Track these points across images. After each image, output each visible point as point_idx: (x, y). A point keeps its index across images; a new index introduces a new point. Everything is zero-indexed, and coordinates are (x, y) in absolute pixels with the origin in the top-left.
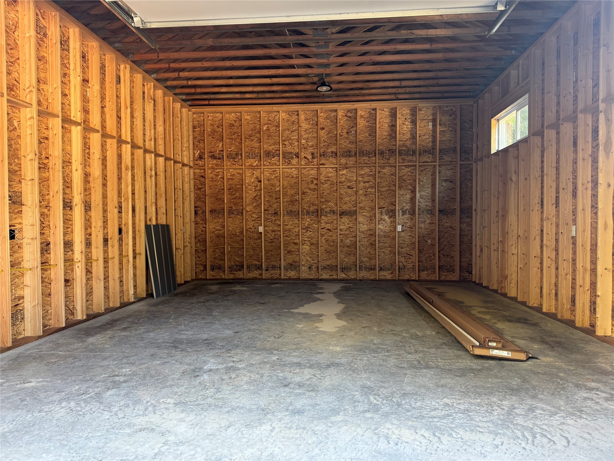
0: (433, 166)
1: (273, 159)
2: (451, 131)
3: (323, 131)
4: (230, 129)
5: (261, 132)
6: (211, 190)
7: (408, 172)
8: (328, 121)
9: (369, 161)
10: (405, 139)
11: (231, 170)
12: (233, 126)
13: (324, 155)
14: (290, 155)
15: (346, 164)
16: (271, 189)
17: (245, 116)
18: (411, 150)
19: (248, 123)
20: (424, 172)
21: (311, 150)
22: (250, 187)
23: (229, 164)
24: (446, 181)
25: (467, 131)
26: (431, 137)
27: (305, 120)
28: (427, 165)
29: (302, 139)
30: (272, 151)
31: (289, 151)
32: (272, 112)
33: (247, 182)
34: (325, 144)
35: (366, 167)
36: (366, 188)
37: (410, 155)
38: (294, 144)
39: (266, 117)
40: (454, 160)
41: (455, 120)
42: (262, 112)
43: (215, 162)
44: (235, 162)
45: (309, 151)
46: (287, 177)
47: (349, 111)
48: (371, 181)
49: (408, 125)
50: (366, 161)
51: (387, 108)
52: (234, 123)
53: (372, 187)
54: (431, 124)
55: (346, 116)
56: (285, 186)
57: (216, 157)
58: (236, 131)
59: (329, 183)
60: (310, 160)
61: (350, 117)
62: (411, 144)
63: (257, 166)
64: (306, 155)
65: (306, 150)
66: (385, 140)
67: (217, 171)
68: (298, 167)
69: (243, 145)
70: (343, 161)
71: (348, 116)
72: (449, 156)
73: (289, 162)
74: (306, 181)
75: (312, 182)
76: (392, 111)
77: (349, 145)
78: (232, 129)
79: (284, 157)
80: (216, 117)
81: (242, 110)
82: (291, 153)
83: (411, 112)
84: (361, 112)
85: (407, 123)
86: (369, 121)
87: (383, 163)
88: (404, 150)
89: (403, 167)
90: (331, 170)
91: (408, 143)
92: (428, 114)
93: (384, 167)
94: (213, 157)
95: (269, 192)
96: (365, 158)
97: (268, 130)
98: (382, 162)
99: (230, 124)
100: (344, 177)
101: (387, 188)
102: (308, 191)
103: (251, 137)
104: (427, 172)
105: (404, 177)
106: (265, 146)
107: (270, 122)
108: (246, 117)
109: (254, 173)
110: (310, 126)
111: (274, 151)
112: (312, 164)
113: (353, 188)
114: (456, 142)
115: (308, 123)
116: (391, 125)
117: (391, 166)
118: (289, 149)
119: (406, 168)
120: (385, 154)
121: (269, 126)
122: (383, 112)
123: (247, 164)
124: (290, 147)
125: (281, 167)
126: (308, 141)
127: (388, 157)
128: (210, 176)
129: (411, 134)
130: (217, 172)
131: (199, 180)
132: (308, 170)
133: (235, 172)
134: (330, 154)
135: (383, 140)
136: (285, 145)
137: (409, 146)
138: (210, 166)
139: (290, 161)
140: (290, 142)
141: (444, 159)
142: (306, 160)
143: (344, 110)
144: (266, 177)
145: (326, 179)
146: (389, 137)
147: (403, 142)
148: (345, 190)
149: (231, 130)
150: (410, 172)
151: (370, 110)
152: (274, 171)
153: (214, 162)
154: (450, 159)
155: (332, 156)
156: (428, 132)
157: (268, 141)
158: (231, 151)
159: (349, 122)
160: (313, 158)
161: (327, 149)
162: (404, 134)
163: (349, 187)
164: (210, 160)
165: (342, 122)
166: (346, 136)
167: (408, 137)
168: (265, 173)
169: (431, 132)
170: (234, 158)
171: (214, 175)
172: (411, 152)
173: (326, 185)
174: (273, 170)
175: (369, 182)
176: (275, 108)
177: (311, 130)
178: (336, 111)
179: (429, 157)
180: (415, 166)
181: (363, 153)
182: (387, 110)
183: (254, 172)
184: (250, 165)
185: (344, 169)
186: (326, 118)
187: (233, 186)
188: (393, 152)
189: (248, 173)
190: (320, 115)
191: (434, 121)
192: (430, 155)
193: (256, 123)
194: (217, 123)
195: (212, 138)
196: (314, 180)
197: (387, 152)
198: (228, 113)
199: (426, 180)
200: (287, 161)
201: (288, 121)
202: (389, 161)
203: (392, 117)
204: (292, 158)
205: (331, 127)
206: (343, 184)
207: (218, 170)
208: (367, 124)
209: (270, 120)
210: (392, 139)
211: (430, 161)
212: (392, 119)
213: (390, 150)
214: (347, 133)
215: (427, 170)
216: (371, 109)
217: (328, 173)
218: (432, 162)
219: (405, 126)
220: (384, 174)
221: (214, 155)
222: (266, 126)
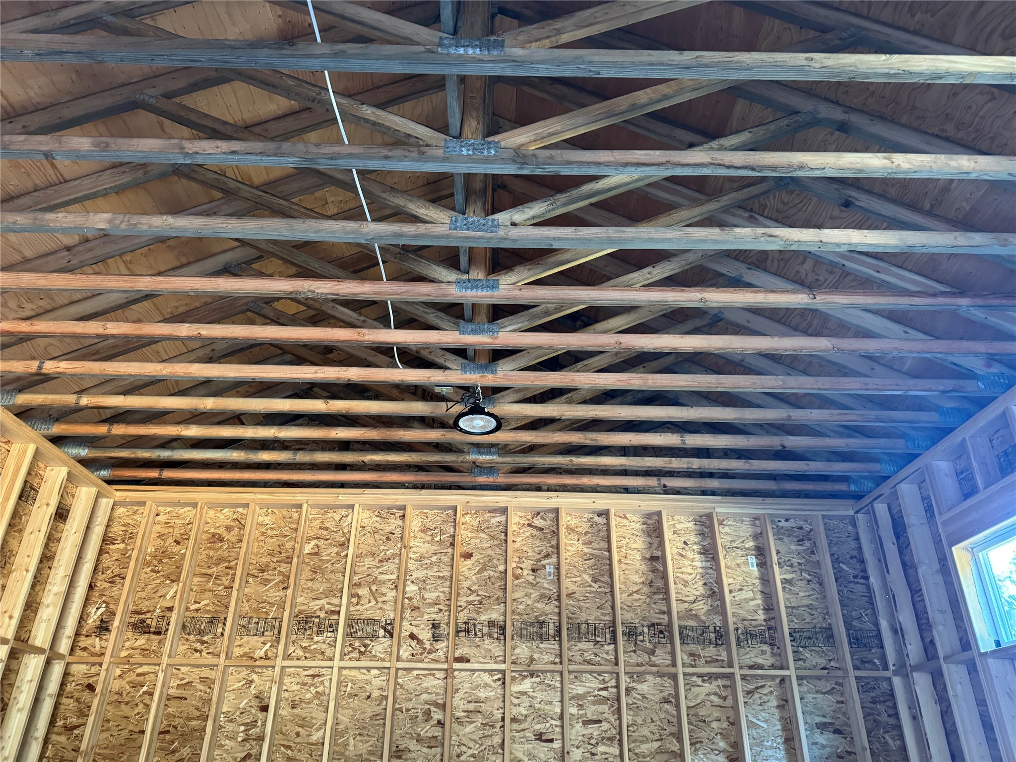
0: (778, 681)
1: (316, 639)
2: (809, 581)
3: (469, 562)
4: (210, 548)
5: (295, 560)
6: (106, 735)
7: (708, 695)
8: (483, 535)
9: (596, 655)
10: (692, 598)
11: (184, 669)
12: (221, 540)
13: (467, 631)
14: (369, 629)
15: (532, 660)
16: (298, 734)
17: (260, 515)
18: (711, 628)
19: (263, 534)
20: (757, 696)
21: (431, 614)
22: (230, 727)
23: (182, 648)
24: (822, 727)
25: (851, 585)
26: (759, 596)
27: (423, 531)
28: (762, 677)
29: (409, 583)
30: (318, 613)
31: (368, 614)
32: (334, 507)
33: (225, 709)
34: (472, 598)
35: (590, 673)
36: (593, 741)
37: (710, 643)
38: (384, 595)
39: (315, 519)
40: (832, 664)
41: (813, 553)
42: (305, 506)
43: (142, 641)
44: (203, 642)
45: (426, 617)
46: (351, 695)
47: (538, 514)
48: (606, 720)
49: (693, 560)
50: (588, 656)
51: (634, 512)
52: (225, 534)
53: (611, 739)
54: (753, 560)
55: (529, 525)
56: (341, 727)
57: (149, 626)
58: (226, 554)
59: (479, 720)
60: (428, 646)
61: (541, 529)
62: (708, 613)
63: (267, 658)
64: (415, 631)
65: (415, 613)
66: (636, 596)
67: (139, 670)
68: (387, 665)
69: (235, 593)
70: (523, 650)
71: (535, 527)
72: (818, 652)
73: (363, 649)
74: (408, 710)
75: (428, 714)
76: (649, 522)
77: (540, 605)
78: (216, 550)
79: (350, 634)
80: (178, 517)
81: (253, 500)
82: (372, 621)
83: (698, 527)
84: (569, 518)
85: (690, 555)
86: (590, 543)
87: (638, 665)
88: (692, 629)
89: (695, 679)
90: (486, 677)
91: (702, 608)
92: (742, 534)
93: (639, 677)
94: (141, 627)
95: (288, 747)
96: (584, 645)
97: (316, 554)
98: (634, 659)
99: (214, 535)
100: (526, 702)
101: (656, 745)
102: (413, 745)
103: (263, 571)
104: (765, 698)
105: (702, 712)
106: (300, 600)
107: (325, 532)
108: (260, 519)
109: (252, 682)
110: (433, 548)
111: (322, 615)
112: (431, 656)
113: (551, 741)
114: (827, 613)
115: (429, 538)
116: (648, 556)
117: (661, 675)
118: (368, 609)
119: (703, 681)
120: (641, 638)
121: (321, 543)
122: (625, 521)
123: (238, 652)
124: (373, 603)
125: (336, 663)
126: (425, 589)
127: (651, 646)
128: (116, 685)
129: (705, 584)
130: (139, 675)
131: (78, 700)
132: (418, 677)
133: (194, 675)
134: (485, 630)
135: (631, 595)
136: (359, 596)
137: (704, 618)
138: (124, 654)
139: (365, 646)
140: (374, 588)
141: (804, 661)
142: (414, 643)
143: (524, 509)
144: (286, 695)
145: (471, 706)
146: (646, 589)
147: (686, 605)
148: (526, 746)
149: (212, 553)
150: (715, 694)
151: (591, 515)
152: (314, 676)
153: (138, 643)
154: (822, 662)
155: (490, 635)
156: (750, 581)
157: (310, 584)
158: (197, 610)
159: (538, 543)
160: (436, 638)
161: (478, 613)
162: (686, 584)
163: (540, 737)
164: (130, 634)
165: (518, 540)
166: (531, 578)
167: (698, 593)
168: (287, 680)
169: (757, 582)
170: (201, 633)
171: (128, 683)
172: (713, 635)
173: (469, 728)
174: (311, 672)
175: (599, 722)
176: (344, 496)
177: (434, 559)
178: (504, 511)
179: (763, 652)
180: (730, 676)
181: (578, 631)
182: (634, 518)
183: (254, 677)
184: (245, 655)
185: (525, 677)
186: (479, 529)
187: (177, 721)
188: (661, 632)
189: (235, 681)
190: (463, 520)
191: (761, 552)
192: (766, 648)
193: (286, 536)
194: (177, 532)
195: (152, 571)
196: (433, 709)
197: (646, 630)
198: (212, 505)
199: (766, 721)
200: (357, 644)
201: (375, 531)
202: (653, 659)
203: (649, 536)
204: (374, 637)
205: (490, 552)
206: (523, 726)
207: (145, 669)
208: (586, 550)
209: (327, 529)
210: (655, 593)
211: (768, 663)
212: (648, 539)
213: (653, 625)
214: (533, 570)
215: (765, 691)
216: (594, 512)
217: (477, 686)
218: (773, 667)
219: (687, 563)
220: (644, 697)
221: (143, 621)
222: (313, 543)
